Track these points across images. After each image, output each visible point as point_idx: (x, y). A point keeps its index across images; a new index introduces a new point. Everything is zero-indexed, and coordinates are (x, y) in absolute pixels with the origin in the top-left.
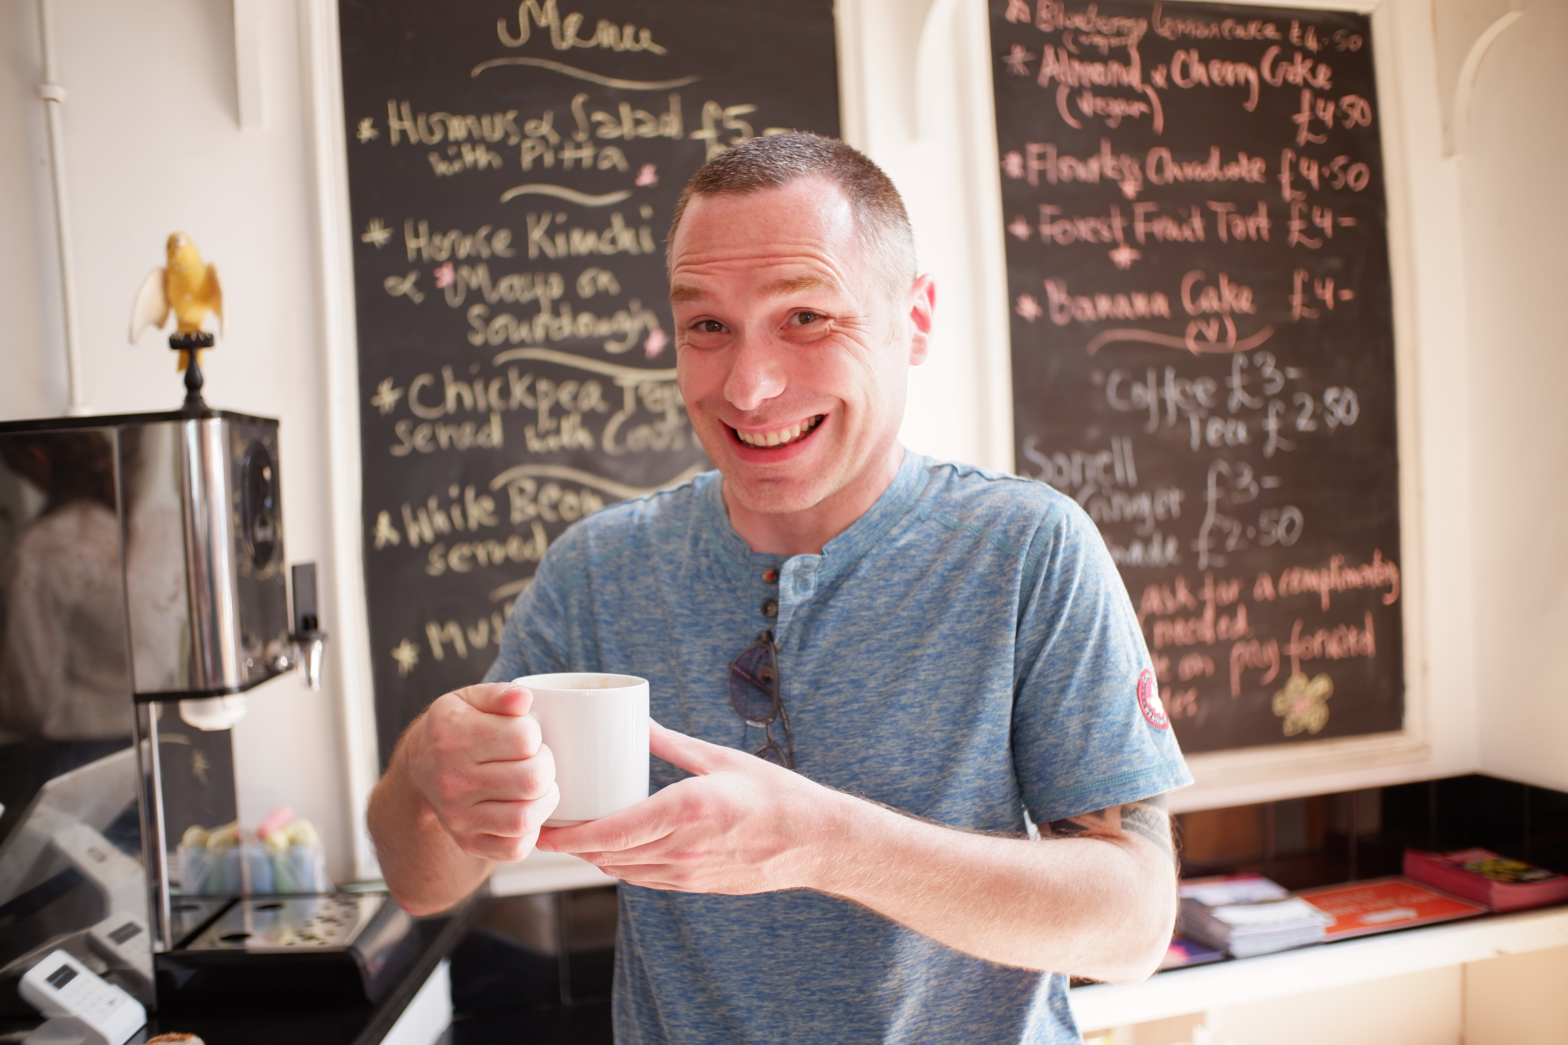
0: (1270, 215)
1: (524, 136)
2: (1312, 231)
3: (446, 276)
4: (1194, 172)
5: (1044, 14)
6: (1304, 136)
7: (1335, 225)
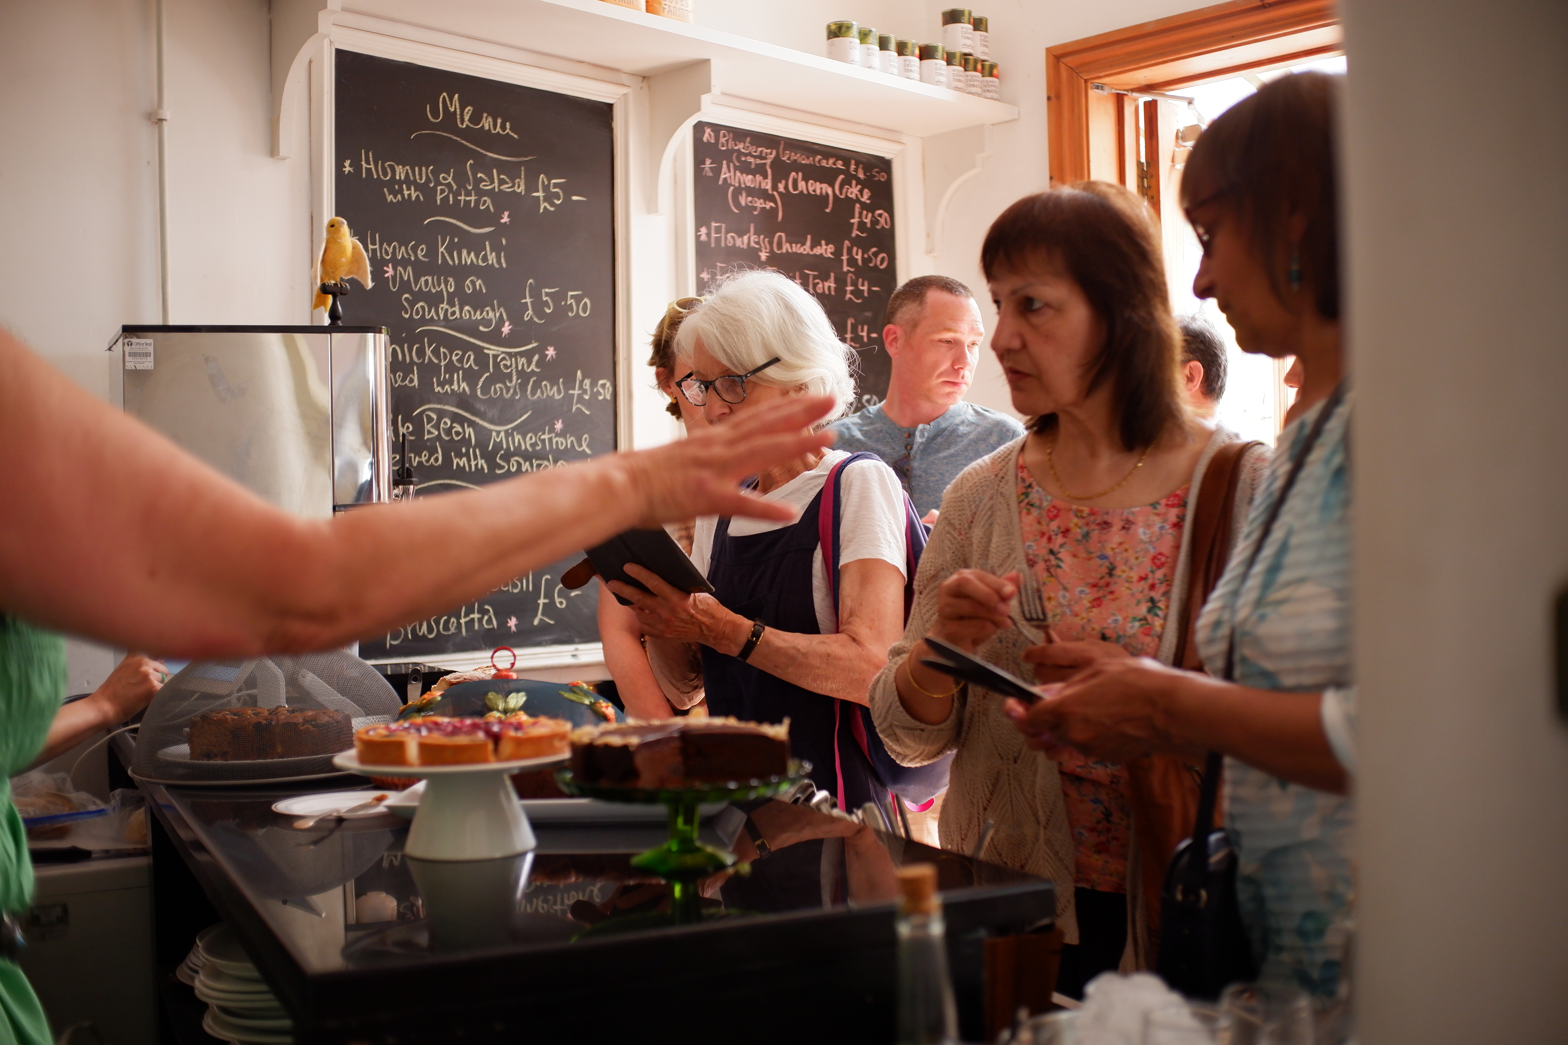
0: (836, 281)
1: (438, 183)
2: (857, 293)
3: (390, 271)
4: (797, 249)
5: (723, 140)
6: (855, 233)
7: (869, 290)
